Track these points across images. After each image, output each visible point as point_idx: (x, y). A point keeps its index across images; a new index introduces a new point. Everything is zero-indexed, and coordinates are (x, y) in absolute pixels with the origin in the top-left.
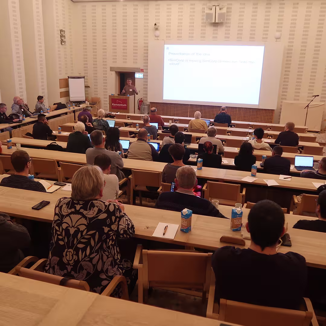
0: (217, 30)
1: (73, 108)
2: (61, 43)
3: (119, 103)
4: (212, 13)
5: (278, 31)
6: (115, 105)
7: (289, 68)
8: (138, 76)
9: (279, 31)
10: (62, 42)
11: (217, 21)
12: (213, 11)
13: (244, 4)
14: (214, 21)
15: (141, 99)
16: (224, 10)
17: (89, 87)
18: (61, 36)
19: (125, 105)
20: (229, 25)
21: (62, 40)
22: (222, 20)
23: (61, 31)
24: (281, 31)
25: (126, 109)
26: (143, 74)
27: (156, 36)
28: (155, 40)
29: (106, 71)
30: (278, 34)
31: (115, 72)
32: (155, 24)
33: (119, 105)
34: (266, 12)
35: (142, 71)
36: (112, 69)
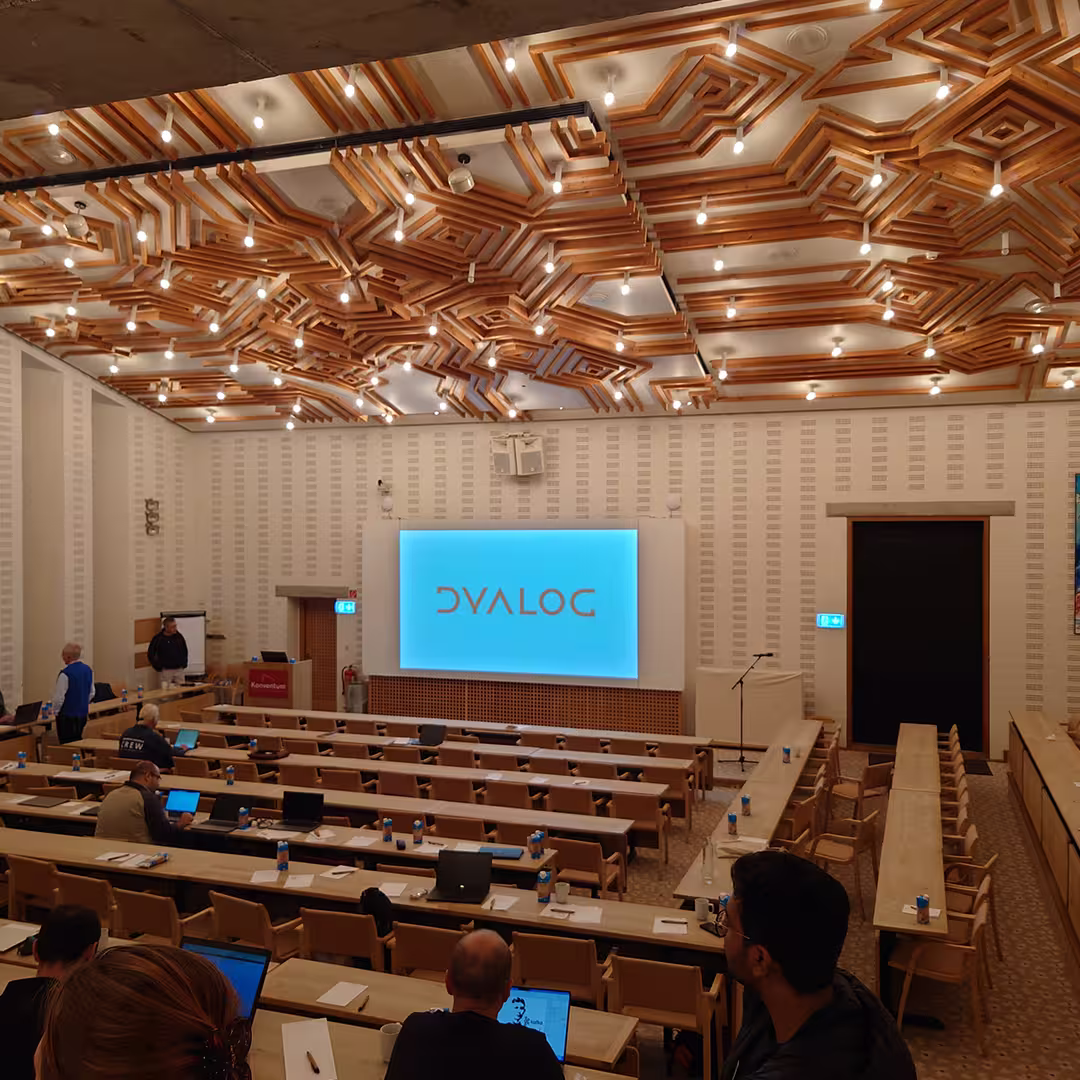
0: (528, 492)
1: (139, 697)
2: (148, 532)
3: (267, 681)
4: (508, 455)
5: (672, 491)
6: (258, 686)
7: (711, 580)
8: (343, 607)
9: (676, 492)
10: (150, 526)
11: (520, 473)
12: (508, 450)
13: (587, 430)
14: (513, 473)
15: (351, 666)
16: (537, 447)
17: (221, 637)
18: (147, 515)
19: (283, 687)
20: (557, 479)
21: (151, 523)
22: (532, 469)
23: (149, 502)
24: (679, 491)
25: (284, 698)
26: (354, 603)
27: (384, 510)
28: (383, 518)
29: (266, 596)
30: (673, 498)
31: (289, 598)
32: (380, 482)
33: (267, 686)
34: (641, 446)
35: (352, 595)
36: (280, 591)
